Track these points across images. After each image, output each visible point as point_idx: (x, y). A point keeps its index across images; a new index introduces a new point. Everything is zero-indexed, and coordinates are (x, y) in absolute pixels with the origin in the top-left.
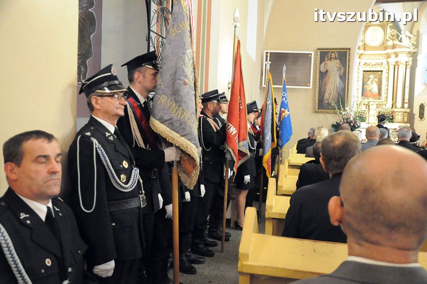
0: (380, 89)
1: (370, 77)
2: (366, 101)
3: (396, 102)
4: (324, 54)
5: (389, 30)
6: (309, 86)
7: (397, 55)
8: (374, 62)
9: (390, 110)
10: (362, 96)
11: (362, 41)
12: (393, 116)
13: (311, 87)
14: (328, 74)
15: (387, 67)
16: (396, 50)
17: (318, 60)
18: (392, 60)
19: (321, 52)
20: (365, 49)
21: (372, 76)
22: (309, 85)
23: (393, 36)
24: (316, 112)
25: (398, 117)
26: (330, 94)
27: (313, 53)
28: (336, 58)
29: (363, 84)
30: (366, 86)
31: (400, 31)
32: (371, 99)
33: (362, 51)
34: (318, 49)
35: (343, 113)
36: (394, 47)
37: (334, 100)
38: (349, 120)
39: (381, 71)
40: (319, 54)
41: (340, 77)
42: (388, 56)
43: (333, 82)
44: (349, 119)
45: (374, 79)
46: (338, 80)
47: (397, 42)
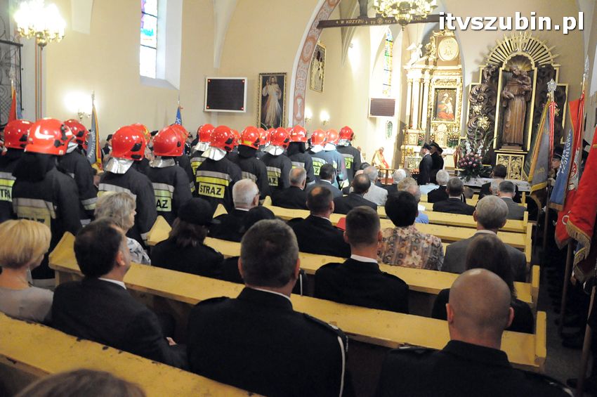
4: (266, 79)
8: (446, 79)
11: (435, 55)
14: (269, 97)
15: (461, 85)
17: (261, 84)
20: (436, 64)
21: (446, 95)
26: (270, 117)
28: (275, 83)
29: (438, 104)
30: (440, 106)
33: (432, 67)
34: (261, 74)
37: (273, 123)
39: (455, 89)
40: (261, 78)
41: (279, 101)
43: (273, 104)
45: (449, 97)
46: (277, 104)
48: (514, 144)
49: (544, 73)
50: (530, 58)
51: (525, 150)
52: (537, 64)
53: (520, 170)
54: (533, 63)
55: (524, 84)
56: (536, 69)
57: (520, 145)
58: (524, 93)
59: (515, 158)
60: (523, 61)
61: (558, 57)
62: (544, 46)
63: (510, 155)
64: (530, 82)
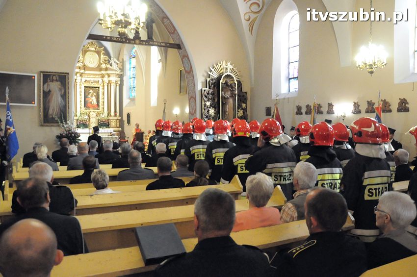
0: (98, 101)
1: (90, 91)
2: (87, 111)
3: (110, 112)
5: (102, 56)
6: (34, 104)
7: (109, 76)
8: (92, 80)
9: (106, 118)
10: (85, 106)
11: (82, 63)
12: (108, 123)
13: (36, 105)
14: (51, 93)
15: (102, 84)
16: (109, 72)
17: (42, 81)
18: (106, 79)
19: (44, 74)
20: (84, 69)
21: (91, 91)
22: (33, 102)
23: (105, 61)
24: (42, 126)
25: (113, 124)
26: (53, 110)
27: (36, 75)
29: (85, 97)
30: (87, 99)
31: (110, 57)
32: (91, 110)
33: (82, 71)
34: (41, 72)
35: (65, 126)
36: (106, 69)
37: (57, 115)
38: (70, 132)
39: (99, 88)
40: (42, 76)
42: (103, 76)
43: (56, 101)
44: (71, 130)
45: (93, 93)
46: (60, 99)
47: (109, 66)
50: (233, 76)
54: (235, 79)
56: (236, 82)
58: (234, 95)
60: (230, 78)
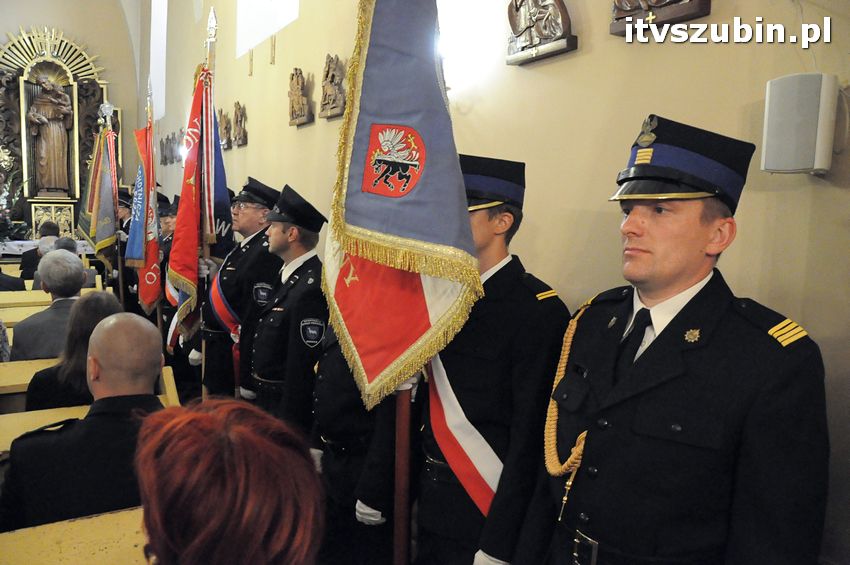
48: (56, 189)
49: (87, 90)
50: (65, 67)
51: (73, 197)
52: (75, 77)
53: (70, 225)
54: (70, 74)
55: (60, 104)
56: (75, 85)
57: (65, 191)
58: (62, 116)
59: (61, 209)
60: (55, 71)
61: (104, 71)
62: (83, 53)
63: (53, 205)
64: (69, 102)
